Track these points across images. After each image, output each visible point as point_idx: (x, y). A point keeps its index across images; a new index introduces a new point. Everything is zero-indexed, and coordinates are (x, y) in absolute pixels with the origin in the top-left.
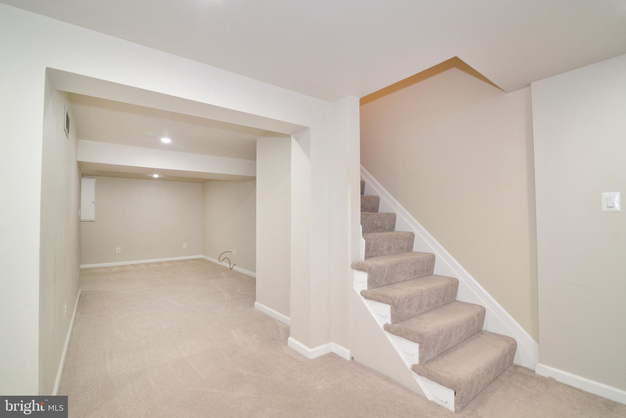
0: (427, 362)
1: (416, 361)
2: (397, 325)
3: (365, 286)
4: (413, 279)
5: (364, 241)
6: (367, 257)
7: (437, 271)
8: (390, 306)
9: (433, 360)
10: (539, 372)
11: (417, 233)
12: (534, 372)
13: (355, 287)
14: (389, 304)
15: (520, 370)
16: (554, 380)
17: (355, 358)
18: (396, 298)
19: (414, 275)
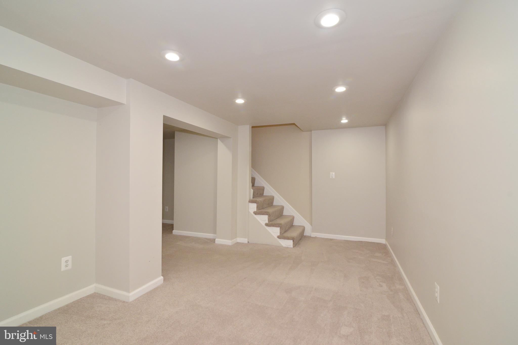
0: (282, 234)
1: (279, 234)
2: (271, 223)
3: (255, 210)
4: (268, 207)
5: (253, 190)
6: (253, 198)
7: (275, 203)
8: (267, 216)
9: (283, 233)
10: (312, 236)
11: (265, 187)
12: (311, 236)
13: (250, 211)
14: (267, 215)
15: (306, 236)
16: (317, 237)
17: (249, 242)
18: (270, 212)
19: (268, 205)
